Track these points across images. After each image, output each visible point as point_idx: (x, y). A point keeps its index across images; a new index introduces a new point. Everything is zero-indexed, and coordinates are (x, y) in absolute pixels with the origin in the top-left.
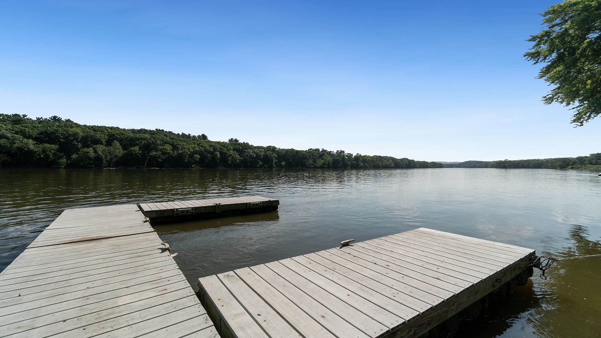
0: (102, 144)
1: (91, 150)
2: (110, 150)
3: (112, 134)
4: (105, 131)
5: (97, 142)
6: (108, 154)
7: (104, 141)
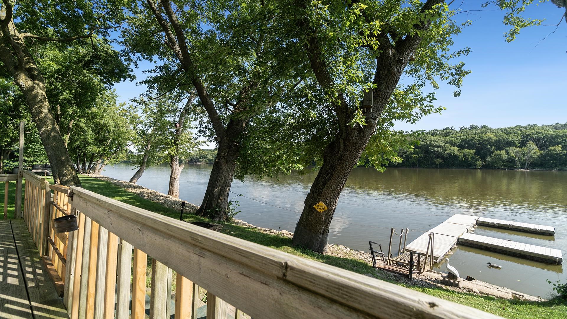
0: (515, 145)
1: (503, 153)
2: (523, 151)
3: (526, 135)
4: (519, 132)
5: (510, 144)
6: (521, 156)
7: (517, 143)
